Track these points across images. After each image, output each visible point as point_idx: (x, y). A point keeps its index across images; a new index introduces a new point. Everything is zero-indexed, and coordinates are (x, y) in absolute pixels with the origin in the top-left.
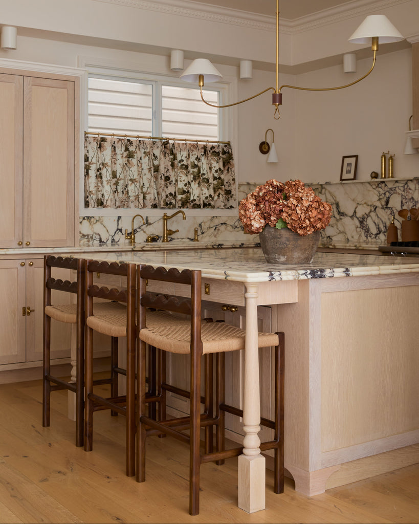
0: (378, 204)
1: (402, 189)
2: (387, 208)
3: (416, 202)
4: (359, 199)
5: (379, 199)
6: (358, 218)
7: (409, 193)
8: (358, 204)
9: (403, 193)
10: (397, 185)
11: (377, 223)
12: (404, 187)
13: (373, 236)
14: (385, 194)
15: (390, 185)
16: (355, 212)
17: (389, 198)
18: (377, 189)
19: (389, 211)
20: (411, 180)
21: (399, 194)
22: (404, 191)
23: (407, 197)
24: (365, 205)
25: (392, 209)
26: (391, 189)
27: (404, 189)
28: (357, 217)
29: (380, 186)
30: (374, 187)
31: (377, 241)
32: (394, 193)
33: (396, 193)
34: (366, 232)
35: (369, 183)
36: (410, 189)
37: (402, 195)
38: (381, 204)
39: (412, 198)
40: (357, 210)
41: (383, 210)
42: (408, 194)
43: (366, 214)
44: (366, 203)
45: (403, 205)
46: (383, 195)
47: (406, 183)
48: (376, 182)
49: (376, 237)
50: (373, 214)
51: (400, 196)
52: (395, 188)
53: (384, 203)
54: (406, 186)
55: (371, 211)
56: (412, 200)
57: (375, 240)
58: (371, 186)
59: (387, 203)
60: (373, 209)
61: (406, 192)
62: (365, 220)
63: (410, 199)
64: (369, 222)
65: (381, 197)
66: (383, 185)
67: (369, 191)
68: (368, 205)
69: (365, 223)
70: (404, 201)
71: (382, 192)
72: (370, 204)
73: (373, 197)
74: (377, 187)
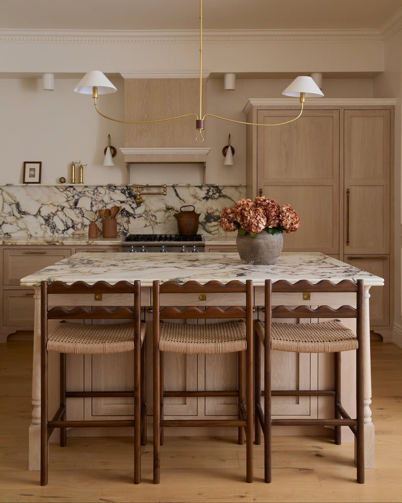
0: (66, 205)
1: (92, 193)
2: (76, 208)
3: (106, 204)
4: (44, 200)
5: (67, 201)
6: (43, 217)
7: (99, 196)
8: (43, 204)
9: (93, 196)
10: (86, 189)
11: (64, 221)
12: (94, 191)
13: (61, 232)
14: (73, 196)
15: (79, 189)
16: (39, 211)
17: (78, 200)
18: (65, 192)
19: (78, 211)
20: (102, 186)
21: (88, 197)
22: (94, 194)
23: (97, 200)
24: (51, 205)
25: (81, 209)
26: (80, 193)
27: (94, 193)
28: (41, 216)
29: (68, 189)
30: (62, 190)
31: (65, 236)
32: (83, 196)
33: (86, 196)
34: (52, 228)
35: (56, 187)
36: (100, 193)
37: (92, 198)
38: (70, 205)
39: (103, 201)
40: (41, 209)
41: (72, 210)
42: (97, 197)
43: (52, 213)
44: (52, 204)
45: (93, 206)
46: (72, 197)
47: (96, 188)
48: (64, 186)
49: (63, 233)
50: (60, 213)
51: (90, 198)
52: (85, 192)
53: (72, 204)
54: (96, 191)
55: (58, 211)
56: (102, 202)
57: (62, 235)
58: (59, 189)
59: (76, 203)
60: (60, 209)
61: (95, 195)
62: (51, 218)
63: (100, 202)
64: (56, 220)
65: (69, 199)
66: (72, 189)
67: (56, 193)
68: (55, 206)
69: (51, 221)
70: (94, 203)
71: (70, 194)
72: (56, 205)
73: (61, 198)
74: (64, 191)
